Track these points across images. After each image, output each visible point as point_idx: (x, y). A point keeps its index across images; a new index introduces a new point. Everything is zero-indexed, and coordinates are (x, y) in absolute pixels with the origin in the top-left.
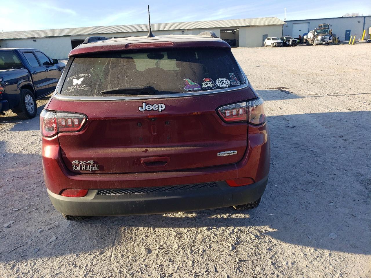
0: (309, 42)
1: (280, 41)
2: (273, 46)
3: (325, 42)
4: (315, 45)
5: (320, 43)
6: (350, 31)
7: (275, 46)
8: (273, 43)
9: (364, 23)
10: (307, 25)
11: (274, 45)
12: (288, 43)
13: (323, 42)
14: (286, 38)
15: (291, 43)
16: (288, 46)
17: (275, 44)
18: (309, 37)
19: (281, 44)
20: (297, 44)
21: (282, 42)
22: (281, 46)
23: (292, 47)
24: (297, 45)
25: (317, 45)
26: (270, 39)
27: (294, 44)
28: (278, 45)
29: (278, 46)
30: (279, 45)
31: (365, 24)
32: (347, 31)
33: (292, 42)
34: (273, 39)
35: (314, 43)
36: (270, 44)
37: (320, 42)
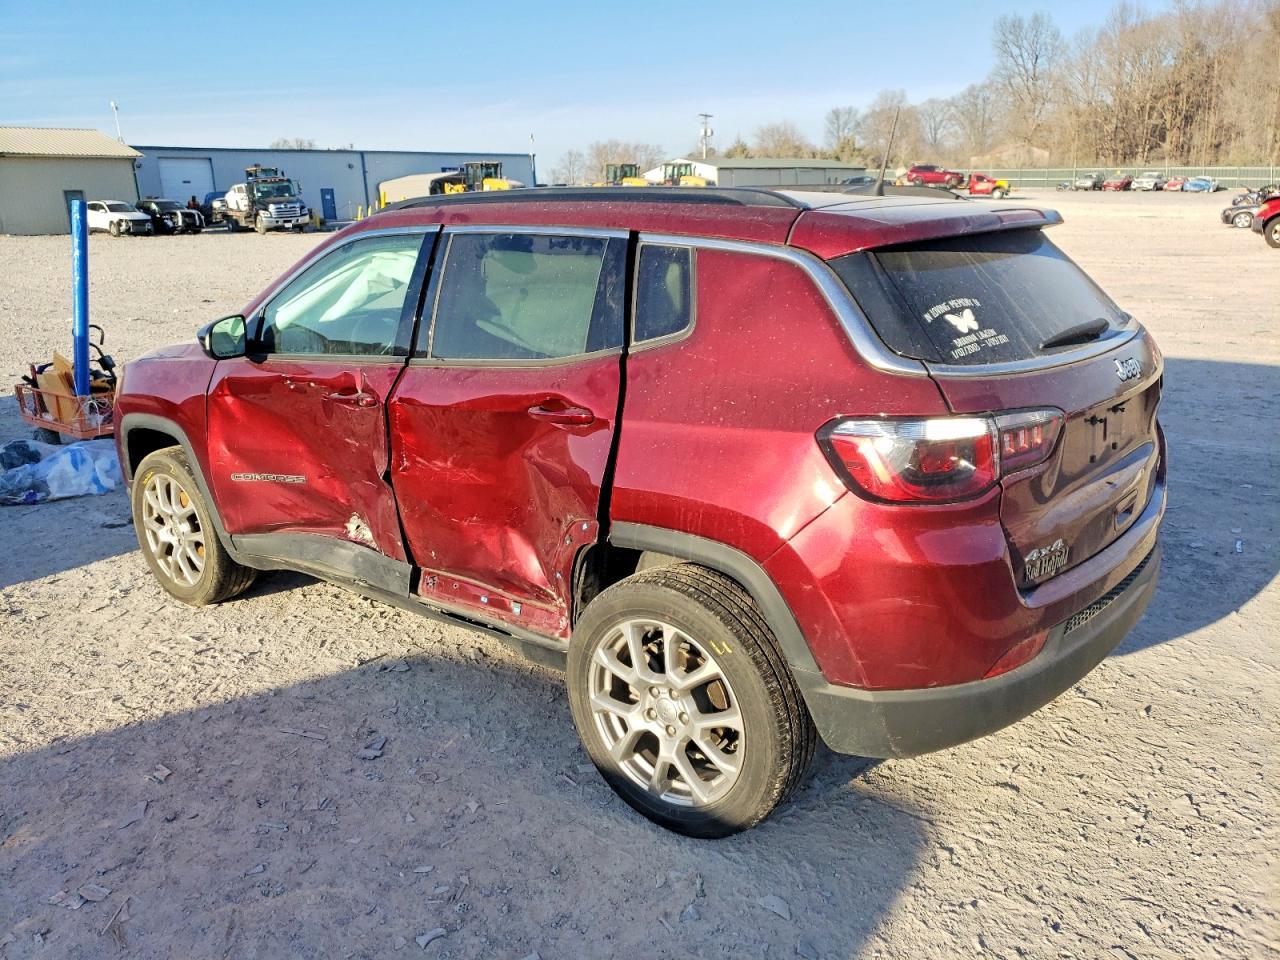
0: (237, 222)
1: (140, 215)
2: (120, 234)
3: (290, 221)
4: (263, 231)
5: (275, 224)
6: (331, 192)
7: (128, 232)
8: (115, 221)
9: (364, 172)
10: (205, 165)
11: (123, 227)
12: (170, 223)
13: (285, 222)
14: (157, 204)
15: (180, 223)
16: (170, 231)
17: (124, 224)
18: (232, 205)
19: (148, 226)
20: (201, 226)
21: (149, 217)
22: (147, 234)
23: (185, 236)
24: (203, 230)
25: (269, 230)
26: (102, 207)
27: (191, 228)
28: (137, 230)
29: (135, 234)
30: (140, 228)
31: (367, 175)
32: (324, 192)
33: (184, 221)
34: (113, 208)
35: (259, 225)
36: (106, 226)
37: (277, 222)
